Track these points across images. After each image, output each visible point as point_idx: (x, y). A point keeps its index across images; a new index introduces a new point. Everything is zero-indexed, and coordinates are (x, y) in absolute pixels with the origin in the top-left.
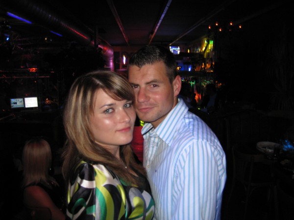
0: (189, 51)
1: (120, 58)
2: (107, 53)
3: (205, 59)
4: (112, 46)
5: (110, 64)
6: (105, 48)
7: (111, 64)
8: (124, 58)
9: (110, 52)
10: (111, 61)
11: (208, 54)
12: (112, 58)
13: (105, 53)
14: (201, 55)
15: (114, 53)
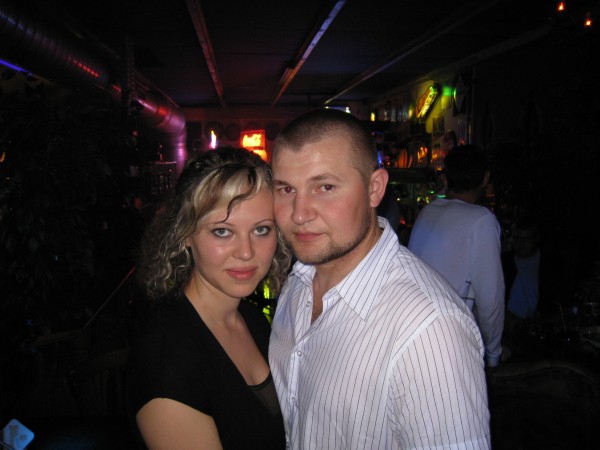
0: (373, 117)
1: (203, 136)
2: (167, 123)
3: (429, 135)
4: (182, 108)
5: (177, 152)
6: (162, 111)
7: (181, 152)
8: (214, 137)
9: (177, 122)
10: (181, 145)
11: (441, 121)
12: (181, 138)
13: (162, 124)
14: (418, 125)
15: (188, 124)
